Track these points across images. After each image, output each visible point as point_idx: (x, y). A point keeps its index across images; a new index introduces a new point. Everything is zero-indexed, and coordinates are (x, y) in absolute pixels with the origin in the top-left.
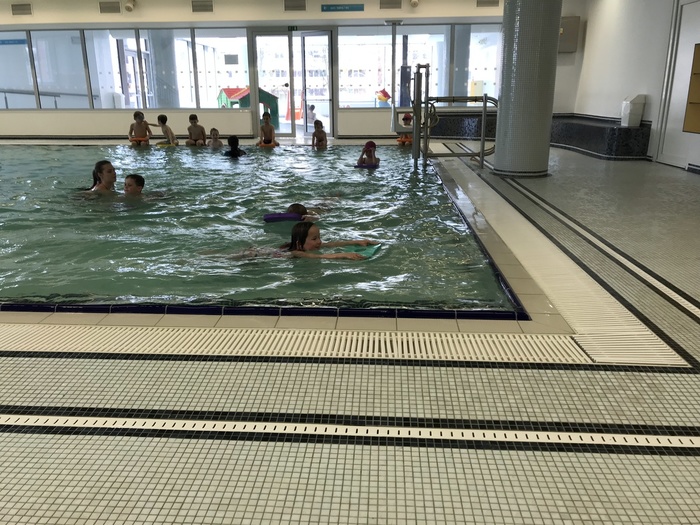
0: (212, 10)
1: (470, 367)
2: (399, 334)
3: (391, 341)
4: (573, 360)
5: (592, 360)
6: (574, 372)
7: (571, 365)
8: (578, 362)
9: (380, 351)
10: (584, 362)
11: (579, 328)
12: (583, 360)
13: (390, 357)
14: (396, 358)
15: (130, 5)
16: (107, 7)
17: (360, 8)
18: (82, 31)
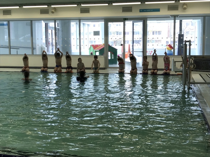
15: (53, 11)
16: (43, 11)
17: (158, 10)
18: (32, 21)
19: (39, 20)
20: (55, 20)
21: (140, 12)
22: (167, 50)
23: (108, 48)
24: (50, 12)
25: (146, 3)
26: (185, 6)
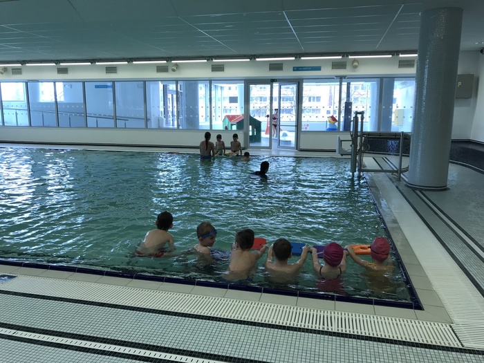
0: (223, 71)
1: (380, 342)
2: (336, 313)
3: (331, 317)
4: (449, 344)
5: (462, 345)
6: (449, 352)
7: (447, 347)
8: (452, 346)
9: (324, 325)
10: (456, 346)
11: (456, 319)
12: (456, 344)
13: (330, 330)
14: (333, 331)
15: (175, 68)
16: (161, 69)
17: (319, 69)
18: (145, 82)
19: (156, 80)
20: (177, 81)
21: (294, 70)
22: (328, 123)
23: (248, 121)
24: (170, 70)
25: (302, 58)
26: (356, 64)
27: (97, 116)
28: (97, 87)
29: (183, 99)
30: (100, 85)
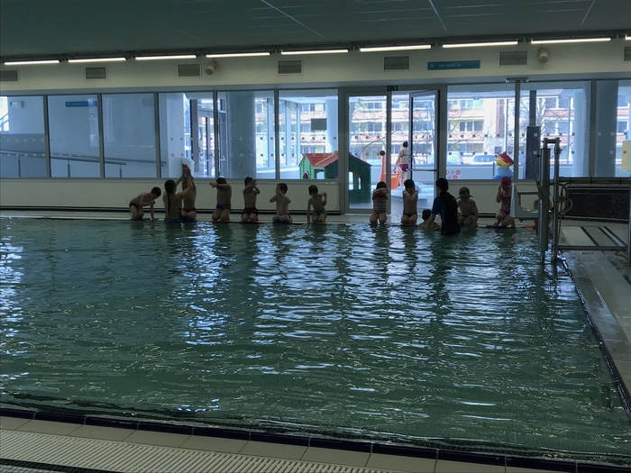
0: (300, 71)
15: (211, 68)
16: (185, 70)
17: (475, 65)
18: (156, 94)
19: (177, 91)
20: (214, 93)
21: (429, 68)
23: (347, 162)
24: (203, 72)
25: (445, 46)
26: (544, 54)
27: (70, 157)
28: (69, 104)
29: (227, 127)
30: (75, 102)
